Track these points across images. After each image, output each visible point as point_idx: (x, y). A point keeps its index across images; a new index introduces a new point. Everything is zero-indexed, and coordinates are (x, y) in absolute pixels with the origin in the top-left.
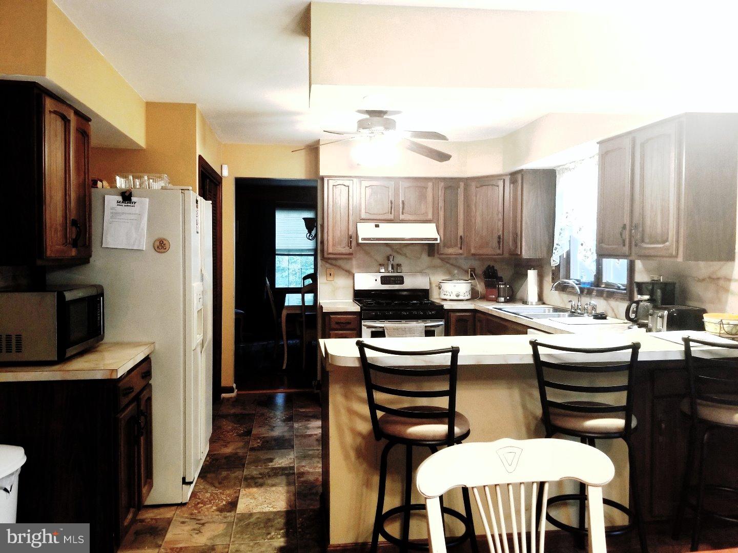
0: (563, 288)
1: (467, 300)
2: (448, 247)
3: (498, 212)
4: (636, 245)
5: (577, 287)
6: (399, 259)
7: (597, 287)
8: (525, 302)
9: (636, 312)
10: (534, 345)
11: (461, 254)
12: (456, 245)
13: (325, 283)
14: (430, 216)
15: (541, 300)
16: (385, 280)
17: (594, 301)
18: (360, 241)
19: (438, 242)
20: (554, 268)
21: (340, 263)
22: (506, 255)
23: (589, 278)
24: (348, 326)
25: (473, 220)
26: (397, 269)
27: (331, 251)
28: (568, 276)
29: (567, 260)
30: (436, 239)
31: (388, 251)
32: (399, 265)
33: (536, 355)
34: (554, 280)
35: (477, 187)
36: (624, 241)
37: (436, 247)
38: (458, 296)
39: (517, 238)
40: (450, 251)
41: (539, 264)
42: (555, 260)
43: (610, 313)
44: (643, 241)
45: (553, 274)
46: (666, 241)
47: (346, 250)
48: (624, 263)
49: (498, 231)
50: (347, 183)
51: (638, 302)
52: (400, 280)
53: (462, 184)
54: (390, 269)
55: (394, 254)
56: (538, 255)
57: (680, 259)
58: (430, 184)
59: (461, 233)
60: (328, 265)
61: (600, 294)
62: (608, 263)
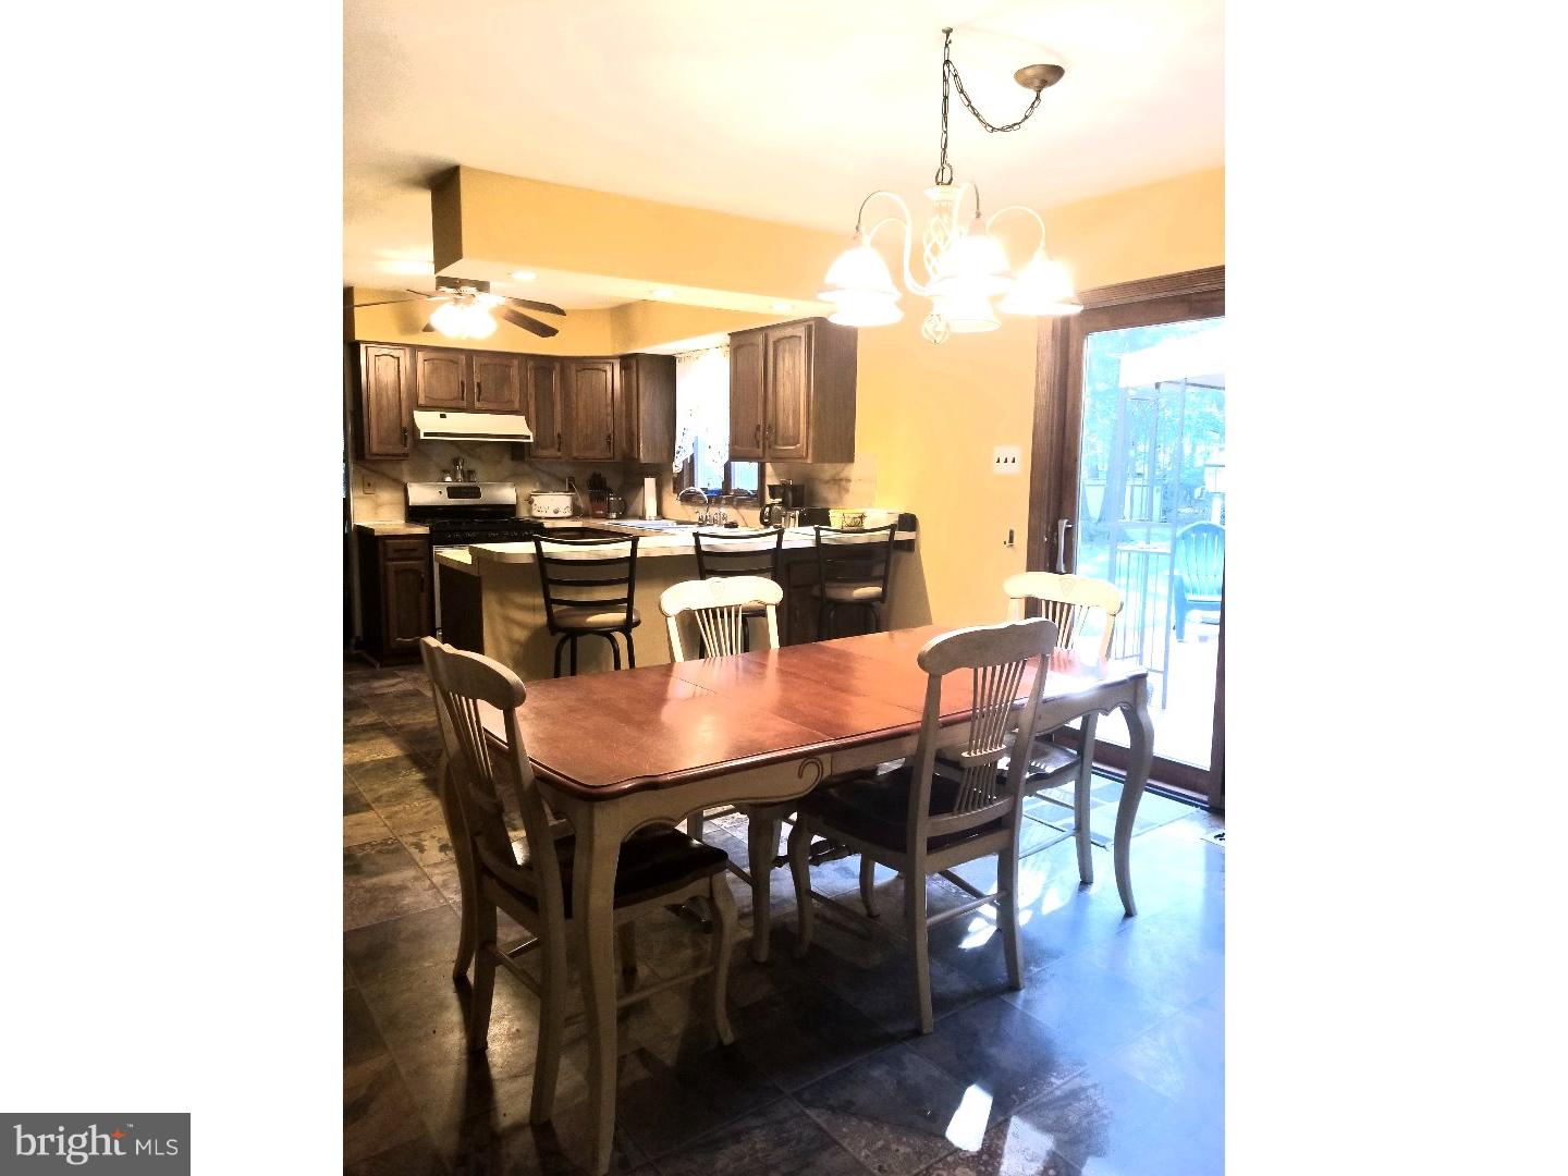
0: (688, 499)
1: (568, 518)
2: (543, 448)
3: (606, 406)
4: (770, 447)
5: (705, 496)
6: (472, 464)
7: (725, 495)
8: (643, 518)
9: (769, 518)
10: (696, 535)
11: (560, 458)
12: (552, 446)
13: (362, 498)
14: (517, 406)
15: (660, 514)
16: (453, 492)
17: (723, 510)
18: (422, 437)
19: (531, 440)
20: (676, 476)
21: (386, 468)
22: (618, 458)
23: (717, 485)
24: (413, 554)
25: (574, 414)
26: (469, 478)
27: (375, 449)
28: (692, 483)
29: (690, 465)
30: (528, 437)
31: (455, 452)
32: (471, 472)
33: (698, 546)
34: (676, 490)
35: (577, 371)
36: (758, 442)
37: (526, 449)
38: (556, 512)
39: (632, 438)
40: (545, 453)
41: (660, 471)
42: (678, 465)
43: (740, 523)
44: (776, 443)
45: (674, 483)
46: (798, 442)
47: (399, 450)
48: (755, 465)
49: (608, 429)
50: (396, 353)
51: (771, 506)
52: (475, 493)
53: (557, 366)
54: (460, 476)
55: (466, 457)
56: (657, 460)
57: (809, 461)
58: (516, 362)
59: (558, 428)
60: (364, 471)
61: (729, 502)
62: (737, 466)
